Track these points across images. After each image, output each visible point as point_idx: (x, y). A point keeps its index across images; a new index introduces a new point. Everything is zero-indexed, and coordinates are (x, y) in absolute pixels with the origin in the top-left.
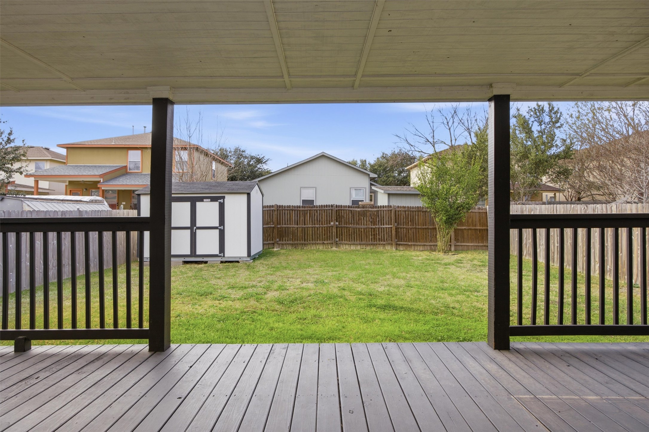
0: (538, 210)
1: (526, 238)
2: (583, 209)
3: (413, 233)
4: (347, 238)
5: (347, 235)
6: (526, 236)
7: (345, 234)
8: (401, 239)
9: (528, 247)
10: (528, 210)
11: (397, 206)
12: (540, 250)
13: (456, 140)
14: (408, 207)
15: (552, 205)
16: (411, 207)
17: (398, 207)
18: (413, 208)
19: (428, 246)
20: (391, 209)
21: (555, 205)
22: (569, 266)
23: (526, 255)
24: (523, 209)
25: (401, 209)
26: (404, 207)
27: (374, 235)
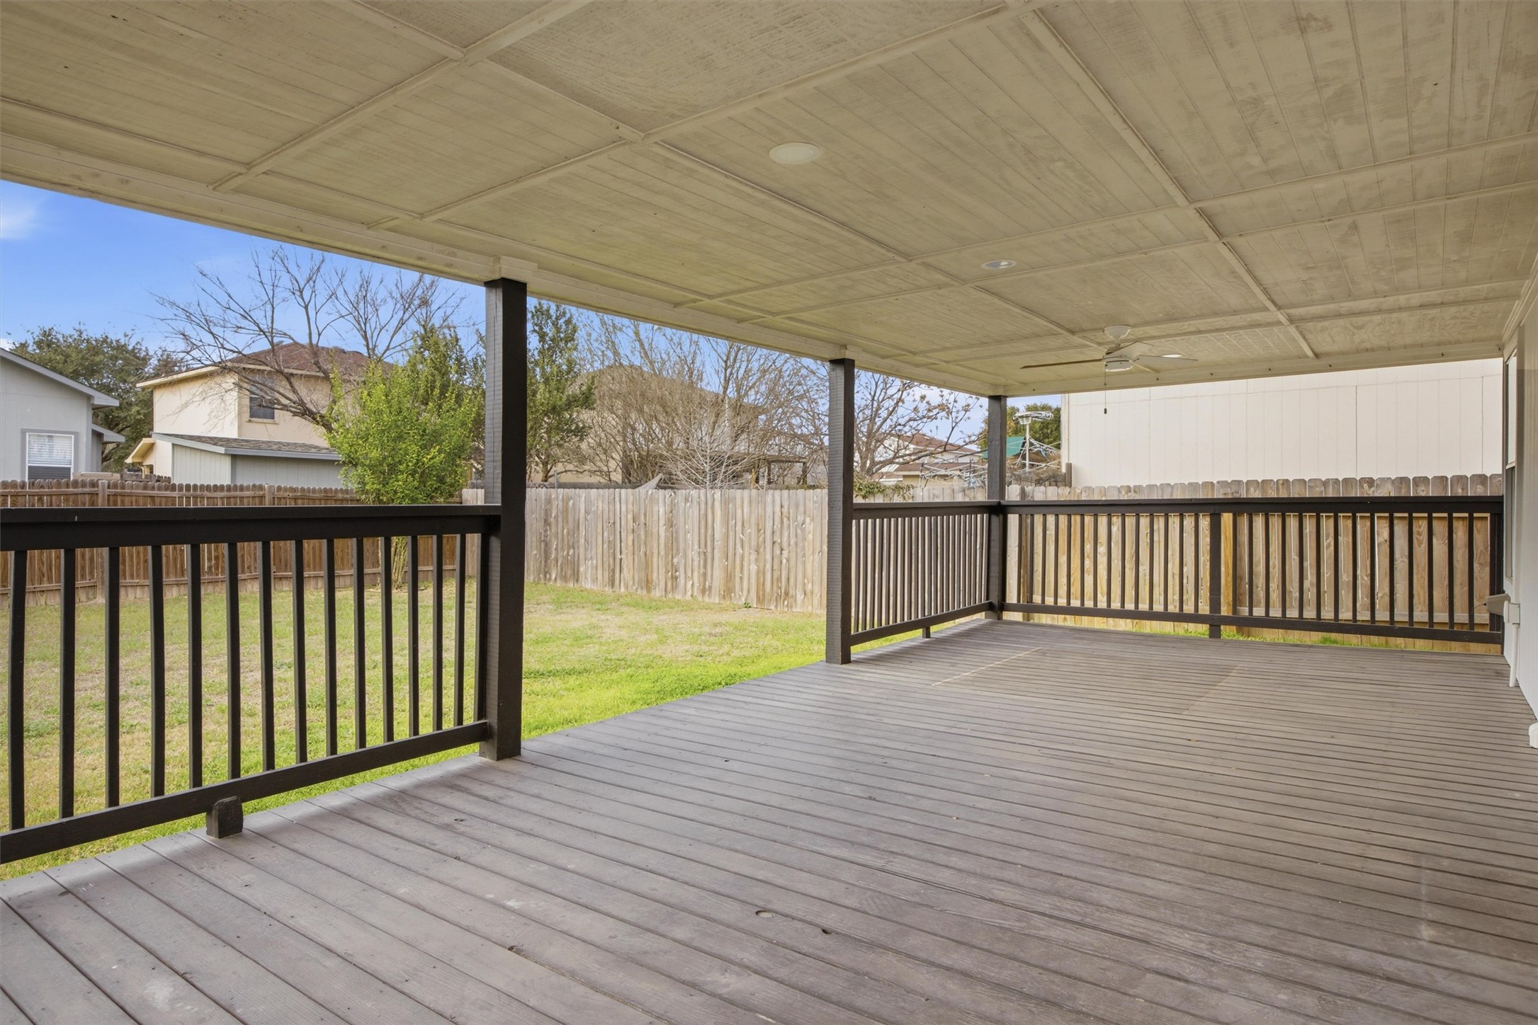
0: (583, 498)
1: (556, 549)
2: (668, 496)
3: (313, 548)
4: (138, 570)
5: (138, 563)
6: (557, 545)
7: (131, 560)
8: (286, 565)
9: (561, 564)
10: (561, 497)
11: (276, 486)
12: (586, 569)
13: (319, 335)
14: (303, 489)
15: (612, 490)
16: (309, 488)
17: (279, 488)
18: (314, 491)
19: (346, 578)
20: (261, 493)
21: (617, 490)
22: (642, 588)
23: (555, 579)
24: (550, 496)
25: (286, 495)
26: (294, 490)
27: (217, 558)
